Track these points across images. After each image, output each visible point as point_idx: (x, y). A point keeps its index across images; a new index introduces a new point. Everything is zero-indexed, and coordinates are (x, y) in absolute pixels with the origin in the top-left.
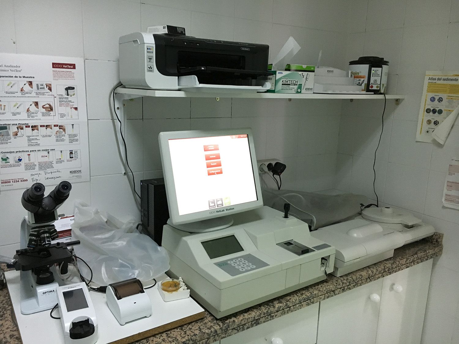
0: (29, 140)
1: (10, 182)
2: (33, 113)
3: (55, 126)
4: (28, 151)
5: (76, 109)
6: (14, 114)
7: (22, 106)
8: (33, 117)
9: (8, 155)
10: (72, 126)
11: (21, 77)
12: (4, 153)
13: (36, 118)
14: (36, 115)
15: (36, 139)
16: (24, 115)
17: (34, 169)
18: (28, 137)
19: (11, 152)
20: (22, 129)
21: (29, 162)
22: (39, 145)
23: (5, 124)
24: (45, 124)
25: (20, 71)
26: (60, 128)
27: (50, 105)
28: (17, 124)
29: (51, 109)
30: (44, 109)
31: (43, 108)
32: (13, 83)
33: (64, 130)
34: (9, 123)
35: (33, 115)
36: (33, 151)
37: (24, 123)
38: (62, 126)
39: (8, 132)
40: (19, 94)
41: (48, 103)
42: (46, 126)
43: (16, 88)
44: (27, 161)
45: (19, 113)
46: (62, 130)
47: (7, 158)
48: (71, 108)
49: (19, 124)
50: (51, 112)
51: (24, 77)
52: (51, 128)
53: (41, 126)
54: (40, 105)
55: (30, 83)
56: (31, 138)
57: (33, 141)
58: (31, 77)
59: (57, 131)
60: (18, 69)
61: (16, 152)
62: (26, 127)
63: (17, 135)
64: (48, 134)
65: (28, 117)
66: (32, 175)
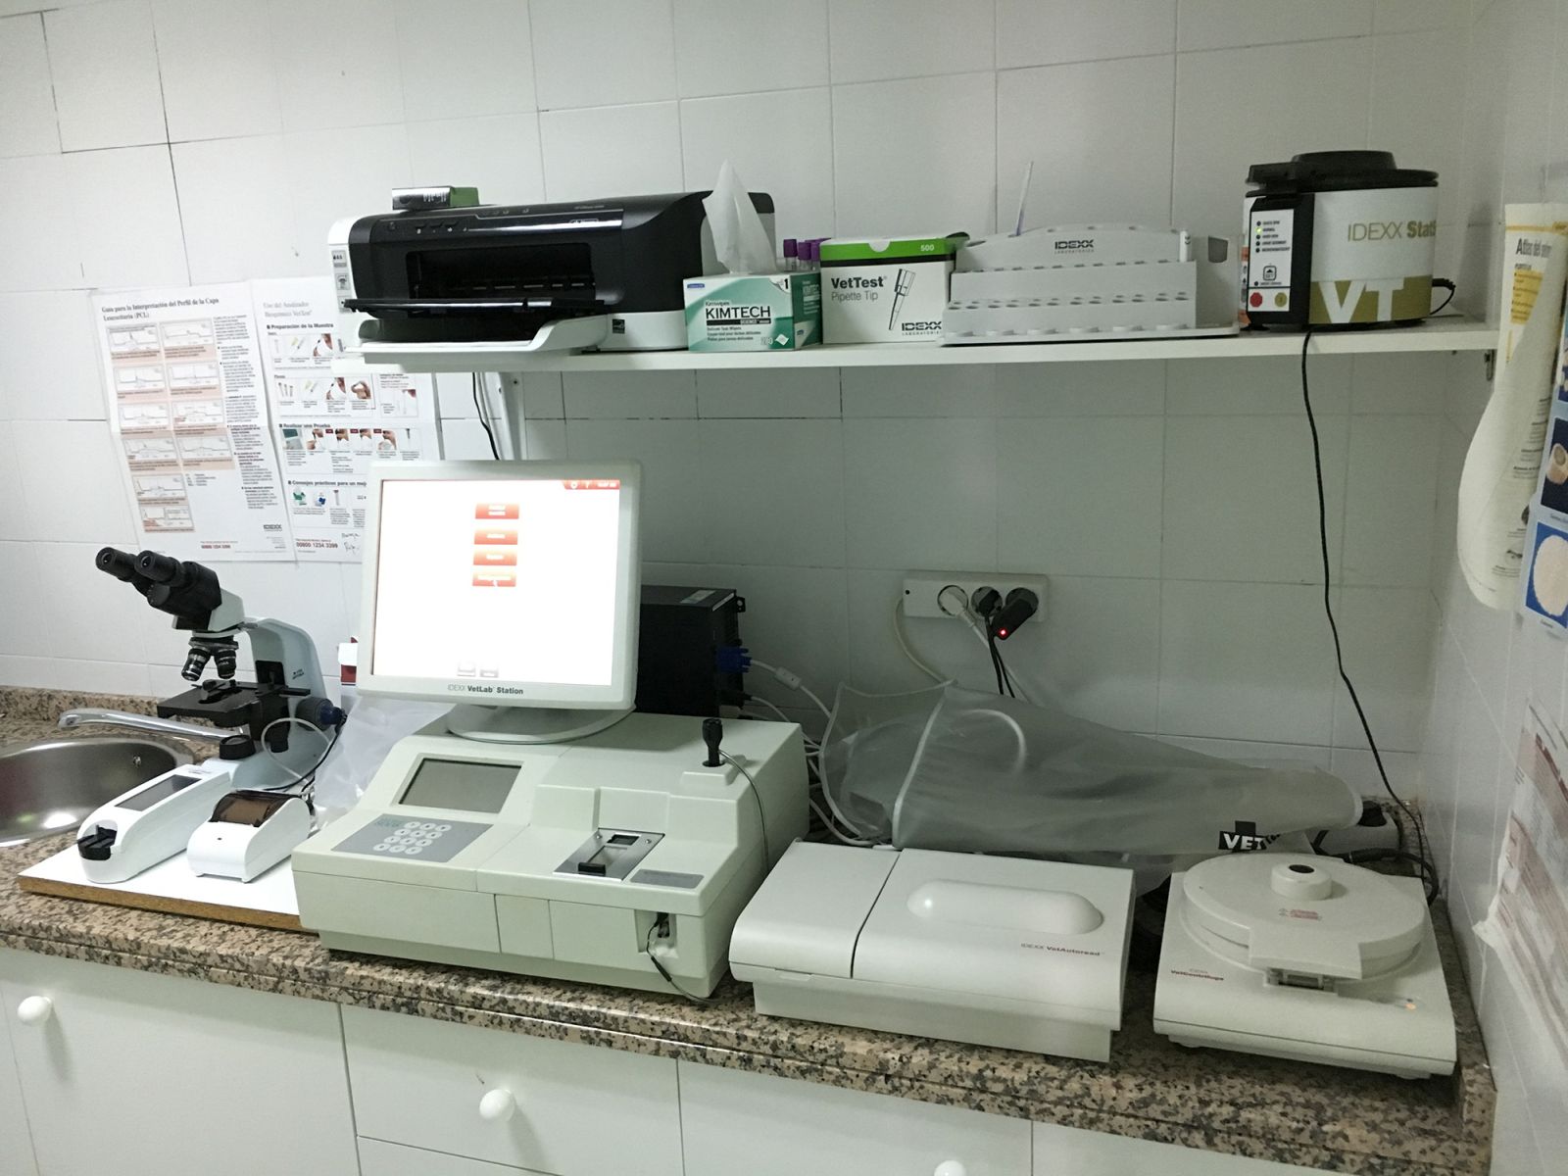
0: (335, 460)
1: (309, 545)
2: (337, 403)
3: (376, 431)
4: (334, 483)
5: (413, 392)
6: (307, 405)
7: (318, 387)
8: (337, 410)
9: (303, 489)
10: (406, 432)
11: (311, 326)
12: (298, 483)
13: (342, 412)
14: (341, 406)
15: (346, 459)
16: (323, 407)
17: (346, 522)
18: (333, 452)
19: (308, 483)
20: (321, 435)
21: (338, 507)
22: (350, 471)
23: (293, 426)
24: (359, 427)
25: (308, 314)
26: (385, 438)
27: (365, 385)
28: (311, 426)
29: (368, 394)
30: (356, 394)
31: (354, 391)
32: (300, 338)
33: (393, 441)
34: (300, 423)
35: (336, 406)
36: (343, 484)
37: (323, 423)
38: (388, 432)
39: (298, 441)
40: (311, 362)
41: (362, 380)
42: (361, 431)
43: (306, 351)
44: (334, 505)
45: (314, 403)
46: (388, 441)
47: (303, 494)
48: (404, 391)
49: (315, 425)
50: (367, 401)
51: (316, 326)
52: (370, 437)
53: (353, 431)
54: (348, 385)
55: (328, 338)
56: (338, 455)
57: (341, 463)
58: (327, 325)
59: (381, 444)
60: (305, 309)
61: (316, 483)
62: (327, 431)
63: (313, 447)
64: (367, 449)
65: (330, 411)
66: (344, 535)
